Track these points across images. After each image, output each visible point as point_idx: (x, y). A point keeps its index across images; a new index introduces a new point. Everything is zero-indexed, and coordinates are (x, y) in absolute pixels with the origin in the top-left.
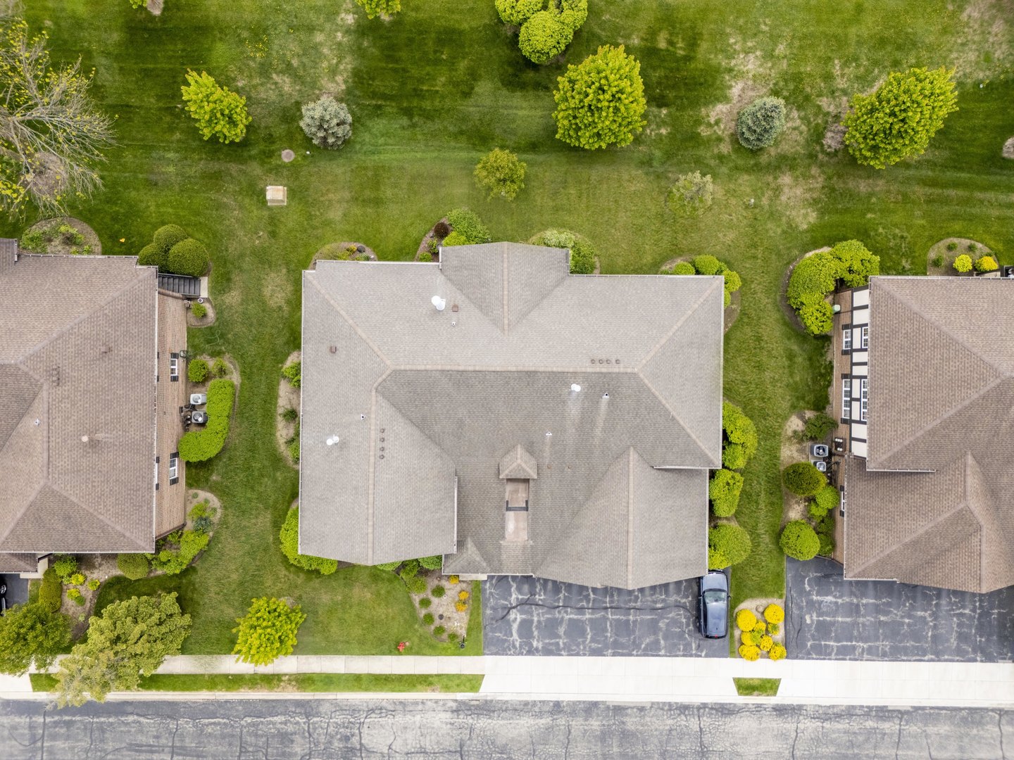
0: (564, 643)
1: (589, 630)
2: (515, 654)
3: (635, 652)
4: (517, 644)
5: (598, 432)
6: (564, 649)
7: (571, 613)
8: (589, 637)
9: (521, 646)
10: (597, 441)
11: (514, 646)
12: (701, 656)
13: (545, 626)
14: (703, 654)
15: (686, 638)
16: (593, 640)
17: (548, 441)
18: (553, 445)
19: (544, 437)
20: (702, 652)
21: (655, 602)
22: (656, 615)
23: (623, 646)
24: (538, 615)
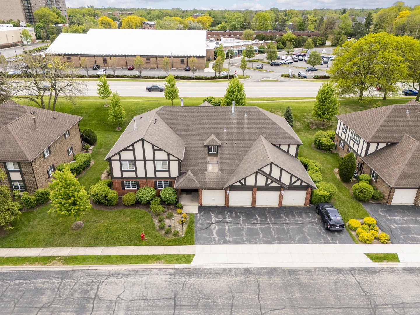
0: (246, 238)
1: (260, 232)
2: (215, 244)
3: (293, 242)
4: (217, 239)
5: (245, 129)
6: (247, 241)
7: (248, 225)
8: (261, 235)
9: (219, 240)
10: (245, 133)
11: (214, 240)
12: (336, 243)
13: (233, 231)
14: (337, 242)
15: (322, 235)
16: (263, 237)
17: (225, 133)
18: (227, 135)
19: (223, 131)
20: (336, 241)
21: (297, 221)
22: (299, 226)
23: (284, 239)
24: (228, 226)
